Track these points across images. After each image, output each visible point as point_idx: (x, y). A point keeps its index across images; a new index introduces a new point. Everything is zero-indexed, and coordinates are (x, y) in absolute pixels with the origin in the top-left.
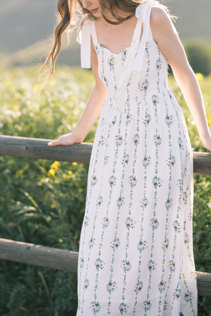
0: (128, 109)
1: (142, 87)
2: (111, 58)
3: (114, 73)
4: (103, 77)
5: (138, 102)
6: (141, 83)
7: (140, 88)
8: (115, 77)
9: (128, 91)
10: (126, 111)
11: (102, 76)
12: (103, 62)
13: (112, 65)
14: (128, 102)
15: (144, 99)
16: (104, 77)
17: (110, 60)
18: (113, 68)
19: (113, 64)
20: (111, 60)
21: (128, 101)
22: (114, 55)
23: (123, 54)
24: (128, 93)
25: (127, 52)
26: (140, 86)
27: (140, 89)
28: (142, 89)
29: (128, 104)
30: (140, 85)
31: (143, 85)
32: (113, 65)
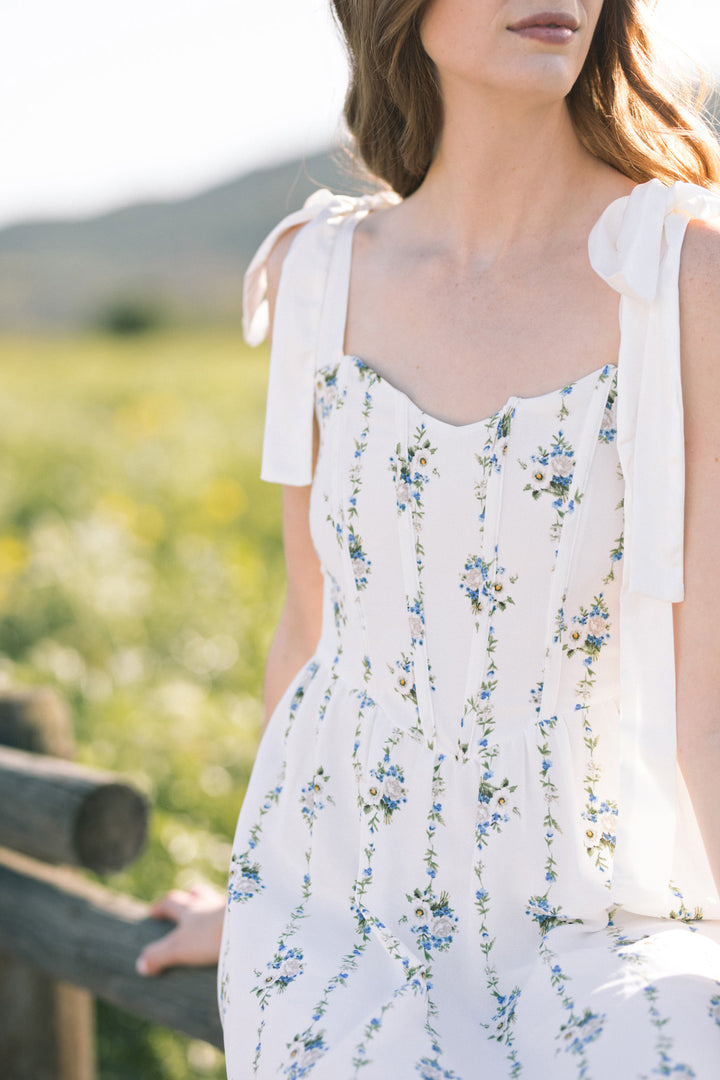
0: (485, 743)
1: (576, 637)
2: (414, 443)
3: (417, 526)
4: (346, 533)
5: (545, 715)
6: (572, 611)
7: (566, 637)
8: (419, 548)
9: (492, 642)
10: (465, 750)
11: (339, 530)
12: (358, 454)
13: (412, 477)
14: (483, 703)
15: (578, 707)
16: (352, 538)
17: (405, 454)
18: (417, 496)
19: (418, 476)
20: (412, 453)
21: (484, 695)
22: (437, 430)
23: (494, 431)
24: (489, 650)
25: (515, 425)
26: (563, 628)
27: (565, 647)
28: (573, 645)
29: (485, 717)
30: (567, 620)
31: (578, 627)
32: (417, 484)
